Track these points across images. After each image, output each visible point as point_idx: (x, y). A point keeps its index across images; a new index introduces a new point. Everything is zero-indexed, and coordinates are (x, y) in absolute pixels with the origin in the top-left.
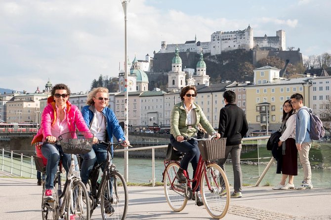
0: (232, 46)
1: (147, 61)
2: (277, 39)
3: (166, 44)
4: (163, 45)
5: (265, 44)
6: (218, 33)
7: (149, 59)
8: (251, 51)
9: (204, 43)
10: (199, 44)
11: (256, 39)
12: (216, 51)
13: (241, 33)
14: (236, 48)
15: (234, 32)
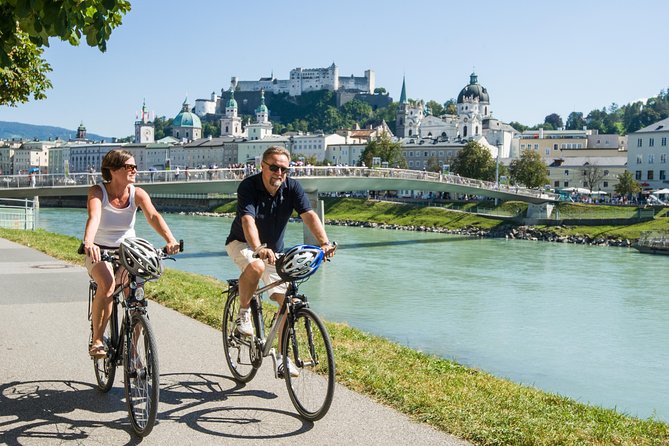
0: (314, 86)
1: (213, 101)
2: (365, 80)
3: (237, 80)
4: (233, 81)
5: (351, 85)
6: (298, 69)
7: (216, 98)
8: (335, 94)
9: (281, 81)
10: (275, 82)
11: (341, 78)
12: (295, 91)
13: (325, 71)
14: (319, 88)
15: (316, 70)
